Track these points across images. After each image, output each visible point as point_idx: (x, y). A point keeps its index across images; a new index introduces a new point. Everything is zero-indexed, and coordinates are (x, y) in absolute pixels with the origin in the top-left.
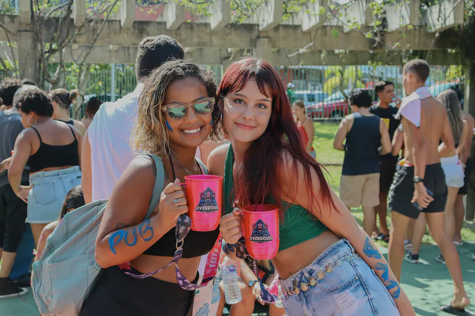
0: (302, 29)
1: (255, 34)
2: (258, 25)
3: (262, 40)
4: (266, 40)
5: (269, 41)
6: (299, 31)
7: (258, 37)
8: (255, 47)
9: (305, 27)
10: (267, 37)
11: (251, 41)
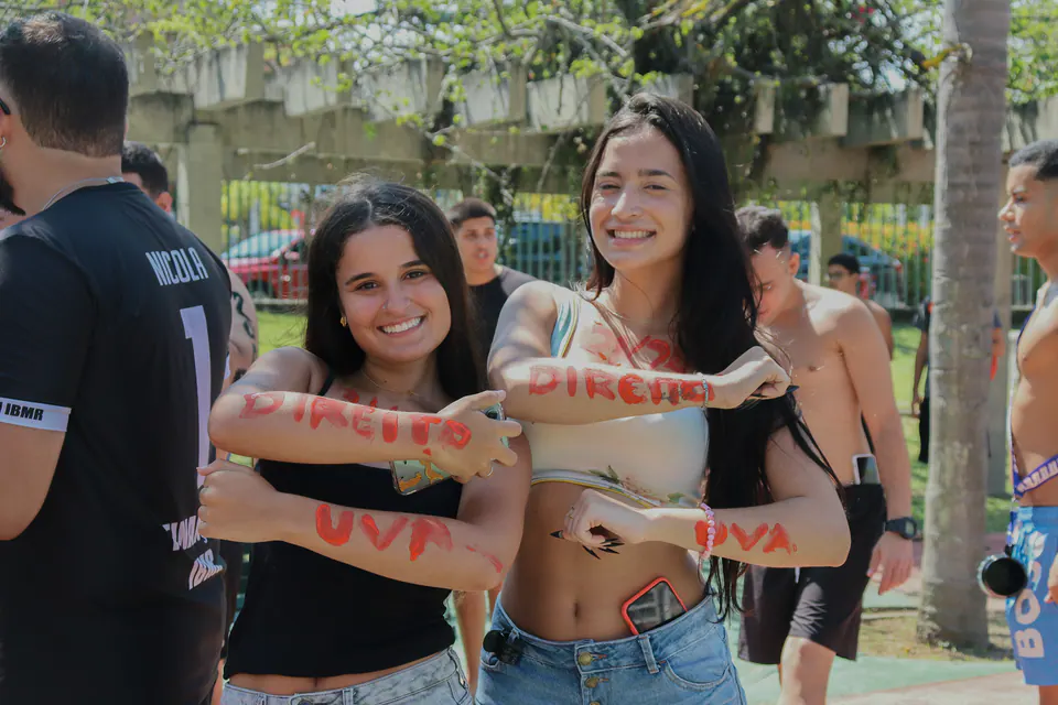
0: (284, 112)
1: (185, 115)
2: (191, 97)
3: (201, 129)
4: (209, 131)
5: (216, 133)
6: (278, 115)
7: (193, 123)
8: (187, 142)
9: (295, 108)
10: (212, 123)
11: (176, 130)
